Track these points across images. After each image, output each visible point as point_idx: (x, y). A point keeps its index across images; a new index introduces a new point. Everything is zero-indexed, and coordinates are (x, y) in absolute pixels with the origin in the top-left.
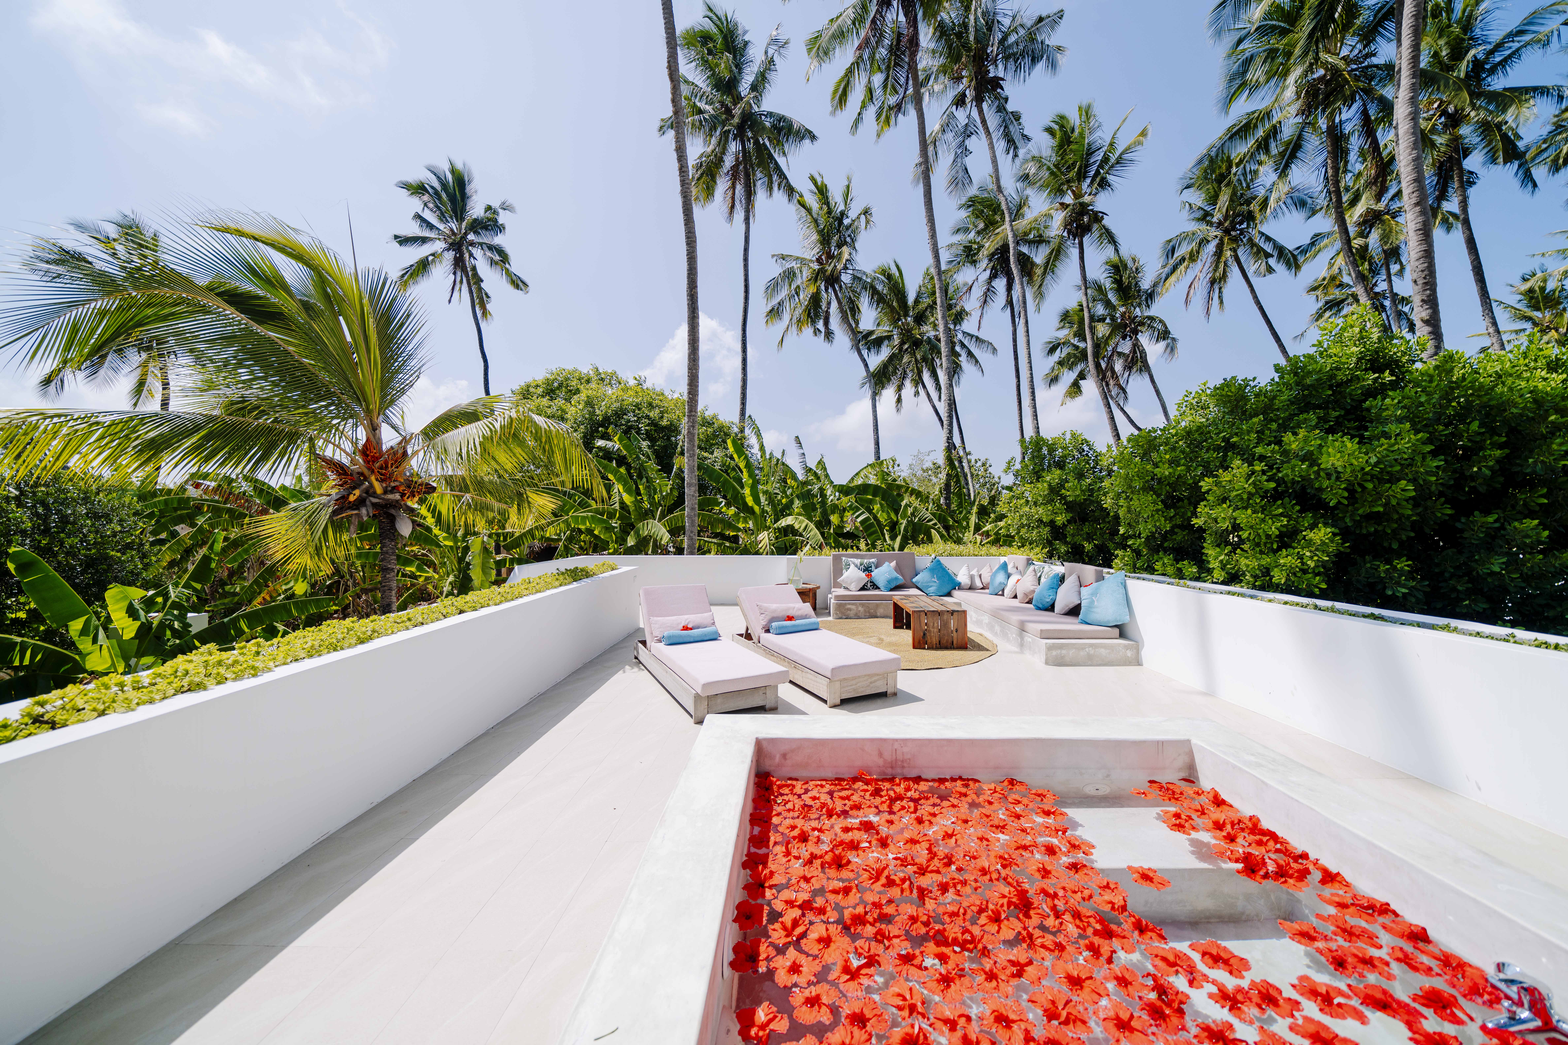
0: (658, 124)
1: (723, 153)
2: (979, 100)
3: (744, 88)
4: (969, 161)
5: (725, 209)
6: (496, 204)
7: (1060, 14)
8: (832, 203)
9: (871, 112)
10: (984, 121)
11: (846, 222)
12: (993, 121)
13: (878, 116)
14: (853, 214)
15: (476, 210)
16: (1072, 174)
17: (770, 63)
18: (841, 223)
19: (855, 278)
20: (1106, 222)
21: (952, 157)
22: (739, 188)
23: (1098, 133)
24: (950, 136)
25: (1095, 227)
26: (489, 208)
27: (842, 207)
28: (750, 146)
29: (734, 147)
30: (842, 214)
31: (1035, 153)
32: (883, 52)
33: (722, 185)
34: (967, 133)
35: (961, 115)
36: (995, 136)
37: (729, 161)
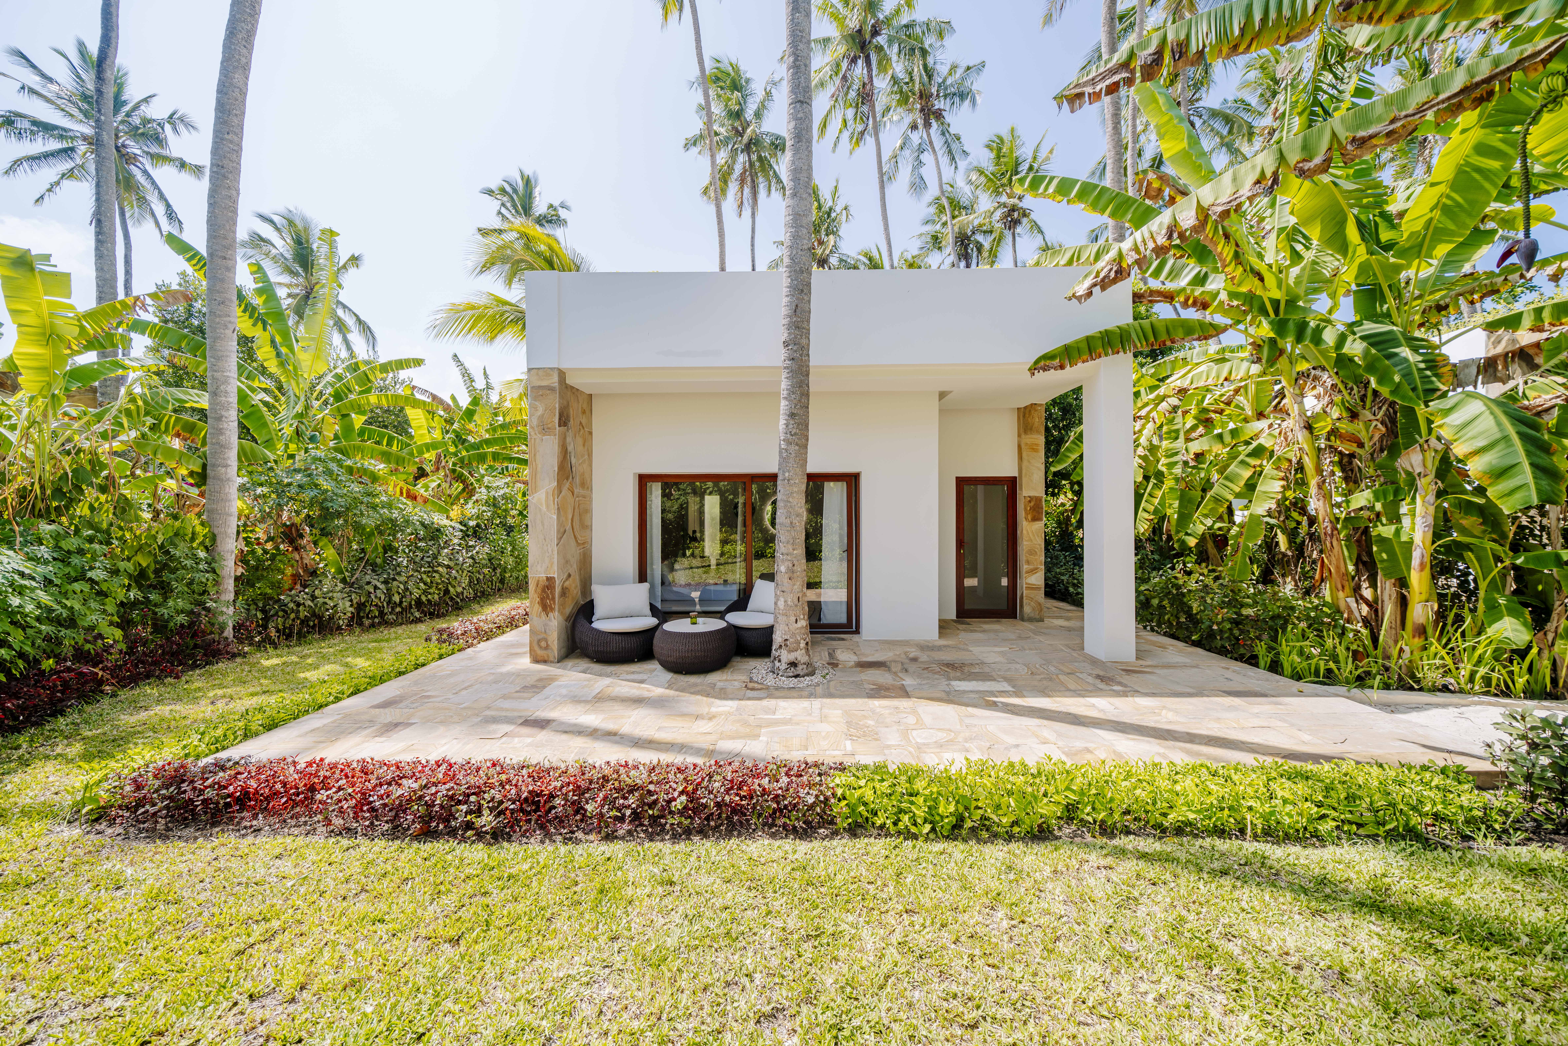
0: (683, 142)
1: (734, 162)
2: (927, 125)
3: (749, 114)
4: (923, 171)
5: (735, 206)
6: (556, 203)
7: (983, 65)
8: (822, 201)
9: (846, 135)
10: (931, 143)
11: (833, 215)
12: (938, 142)
13: (851, 138)
14: (838, 209)
15: (540, 207)
16: (1005, 181)
17: (768, 94)
18: (829, 216)
19: (841, 260)
20: (1033, 216)
21: (910, 168)
22: (747, 191)
23: (1023, 149)
24: (907, 152)
25: (1025, 221)
26: (551, 206)
27: (830, 203)
28: (754, 157)
29: (742, 158)
30: (831, 209)
31: (975, 164)
32: (852, 94)
33: (733, 187)
34: (921, 150)
35: (915, 138)
36: (940, 153)
37: (738, 169)
